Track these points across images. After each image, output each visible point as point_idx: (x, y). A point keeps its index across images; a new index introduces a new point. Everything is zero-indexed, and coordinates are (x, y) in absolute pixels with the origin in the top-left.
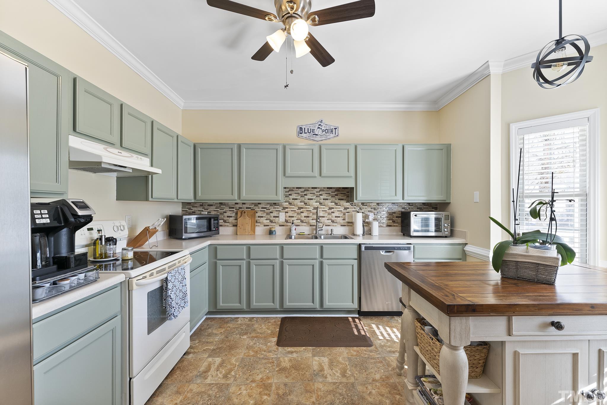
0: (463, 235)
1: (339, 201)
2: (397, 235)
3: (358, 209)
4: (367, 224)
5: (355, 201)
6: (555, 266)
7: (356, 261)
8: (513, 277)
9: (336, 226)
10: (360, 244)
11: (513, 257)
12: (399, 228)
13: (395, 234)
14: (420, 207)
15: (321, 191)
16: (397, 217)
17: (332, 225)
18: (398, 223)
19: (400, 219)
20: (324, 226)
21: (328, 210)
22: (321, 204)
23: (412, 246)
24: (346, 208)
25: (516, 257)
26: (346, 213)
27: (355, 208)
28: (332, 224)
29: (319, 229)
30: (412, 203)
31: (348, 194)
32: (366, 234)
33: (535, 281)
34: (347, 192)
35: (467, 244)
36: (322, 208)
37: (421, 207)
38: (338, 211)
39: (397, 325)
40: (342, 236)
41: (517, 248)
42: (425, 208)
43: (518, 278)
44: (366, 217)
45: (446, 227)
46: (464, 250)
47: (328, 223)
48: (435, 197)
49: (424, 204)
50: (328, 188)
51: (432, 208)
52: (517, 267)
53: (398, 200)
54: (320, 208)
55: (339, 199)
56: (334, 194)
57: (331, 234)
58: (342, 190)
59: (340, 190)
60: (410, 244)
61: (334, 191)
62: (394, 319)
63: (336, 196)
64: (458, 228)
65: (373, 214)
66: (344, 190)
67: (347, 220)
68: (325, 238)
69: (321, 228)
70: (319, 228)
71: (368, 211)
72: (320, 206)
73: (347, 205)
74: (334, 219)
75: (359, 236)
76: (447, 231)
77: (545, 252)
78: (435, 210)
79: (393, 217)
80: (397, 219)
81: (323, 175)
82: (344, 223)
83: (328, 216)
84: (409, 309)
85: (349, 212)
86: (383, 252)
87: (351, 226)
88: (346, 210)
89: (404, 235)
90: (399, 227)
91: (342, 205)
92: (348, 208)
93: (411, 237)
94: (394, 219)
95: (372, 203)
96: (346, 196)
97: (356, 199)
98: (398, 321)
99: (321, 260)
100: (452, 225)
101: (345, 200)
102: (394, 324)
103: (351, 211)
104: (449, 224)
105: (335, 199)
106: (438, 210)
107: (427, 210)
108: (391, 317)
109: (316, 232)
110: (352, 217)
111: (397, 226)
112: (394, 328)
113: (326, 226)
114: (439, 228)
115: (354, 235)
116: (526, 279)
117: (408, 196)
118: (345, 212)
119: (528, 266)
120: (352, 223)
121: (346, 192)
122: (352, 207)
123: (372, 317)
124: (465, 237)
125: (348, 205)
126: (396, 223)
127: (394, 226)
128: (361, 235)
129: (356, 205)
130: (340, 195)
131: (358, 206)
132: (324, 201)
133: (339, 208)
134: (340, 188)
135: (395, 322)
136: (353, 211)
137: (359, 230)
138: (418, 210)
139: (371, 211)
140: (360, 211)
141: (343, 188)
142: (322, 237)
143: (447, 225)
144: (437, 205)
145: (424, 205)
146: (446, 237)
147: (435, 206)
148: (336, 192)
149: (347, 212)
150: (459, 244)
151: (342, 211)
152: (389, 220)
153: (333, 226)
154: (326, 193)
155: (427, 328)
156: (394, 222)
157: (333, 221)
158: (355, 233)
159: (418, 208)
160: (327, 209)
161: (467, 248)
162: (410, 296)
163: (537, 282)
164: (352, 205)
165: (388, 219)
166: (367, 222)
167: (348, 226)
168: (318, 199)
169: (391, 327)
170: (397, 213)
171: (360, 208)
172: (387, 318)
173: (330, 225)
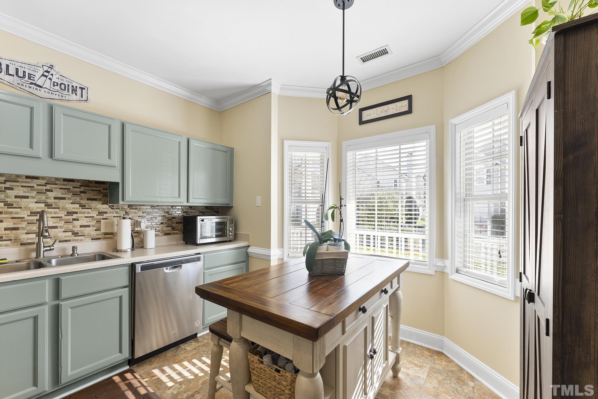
0: (246, 238)
1: (89, 202)
2: (177, 245)
3: (122, 214)
4: (136, 234)
5: (121, 202)
6: (345, 259)
7: (127, 289)
8: (320, 274)
9: (81, 240)
10: (132, 263)
11: (320, 256)
12: (180, 236)
13: (175, 243)
14: (202, 211)
15: (48, 184)
16: (177, 223)
17: (74, 240)
18: (178, 230)
19: (181, 225)
20: (57, 242)
21: (65, 215)
22: (48, 206)
23: (202, 256)
24: (100, 213)
25: (323, 255)
26: (102, 221)
27: (117, 213)
28: (73, 238)
29: (44, 249)
30: (194, 206)
31: (106, 191)
32: (137, 248)
33: (334, 274)
34: (104, 189)
35: (249, 246)
36: (51, 213)
37: (204, 211)
38: (85, 217)
39: (186, 355)
40: (95, 256)
41: (322, 247)
42: (207, 212)
43: (323, 274)
44: (136, 224)
45: (230, 232)
46: (247, 252)
47: (65, 236)
48: (220, 201)
49: (206, 207)
50: (65, 180)
51: (214, 212)
52: (323, 264)
53: (182, 203)
54: (48, 213)
55: (88, 199)
56: (78, 190)
57: (72, 255)
58: (95, 185)
59: (90, 185)
60: (199, 254)
61: (79, 186)
62: (180, 348)
63: (82, 194)
64: (242, 231)
65: (146, 220)
66: (97, 185)
67: (103, 230)
68: (60, 264)
69: (49, 246)
70: (44, 247)
71: (138, 216)
72: (46, 209)
73: (103, 208)
74: (77, 229)
75: (125, 251)
76: (232, 235)
77: (340, 248)
78: (217, 214)
79: (172, 223)
80: (177, 225)
81: (57, 155)
82: (97, 235)
83: (65, 226)
84: (238, 342)
85: (107, 219)
86: (167, 269)
87: (111, 238)
88: (101, 215)
89: (186, 243)
90: (181, 234)
91: (94, 208)
92: (106, 213)
93: (197, 245)
94: (173, 225)
95: (145, 205)
96: (101, 195)
97: (123, 200)
98: (185, 349)
99: (56, 302)
100: (236, 228)
101: (100, 200)
102: (182, 357)
103: (111, 217)
104: (233, 228)
105: (81, 199)
106: (219, 215)
107: (210, 214)
108: (177, 347)
109: (38, 255)
110: (112, 224)
111: (177, 234)
112: (184, 361)
113: (60, 241)
114: (224, 233)
115: (117, 251)
116: (328, 274)
117: (193, 198)
118: (100, 219)
119: (330, 262)
120: (113, 234)
121: (101, 189)
122: (112, 210)
123: (150, 359)
124: (248, 240)
125: (106, 208)
126: (176, 230)
127: (174, 234)
128: (130, 250)
129: (119, 209)
130: (90, 193)
131: (123, 209)
132: (57, 201)
133: (88, 213)
134: (89, 181)
135: (183, 352)
136: (114, 217)
137: (126, 243)
138: (201, 214)
139: (142, 216)
140: (127, 216)
141: (97, 182)
142: (54, 262)
143: (232, 229)
144: (219, 209)
145: (206, 209)
146: (230, 241)
147: (217, 210)
148: (82, 188)
149: (103, 219)
150: (244, 247)
151: (94, 217)
152: (167, 227)
153: (77, 240)
154: (60, 189)
155: (266, 359)
156: (173, 229)
157: (75, 234)
158: (118, 248)
159: (200, 212)
160: (62, 214)
161: (250, 250)
162: (241, 325)
163: (335, 275)
164: (113, 209)
165: (166, 225)
166: (138, 230)
167: (104, 238)
168: (43, 197)
169: (179, 362)
170: (178, 218)
171: (126, 213)
172: (172, 352)
173: (69, 241)
